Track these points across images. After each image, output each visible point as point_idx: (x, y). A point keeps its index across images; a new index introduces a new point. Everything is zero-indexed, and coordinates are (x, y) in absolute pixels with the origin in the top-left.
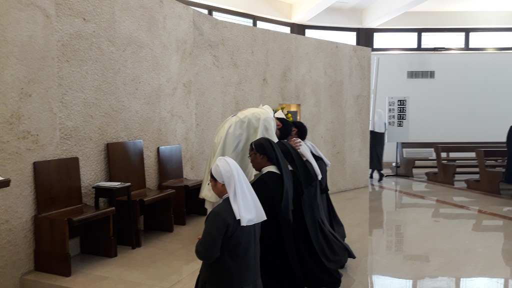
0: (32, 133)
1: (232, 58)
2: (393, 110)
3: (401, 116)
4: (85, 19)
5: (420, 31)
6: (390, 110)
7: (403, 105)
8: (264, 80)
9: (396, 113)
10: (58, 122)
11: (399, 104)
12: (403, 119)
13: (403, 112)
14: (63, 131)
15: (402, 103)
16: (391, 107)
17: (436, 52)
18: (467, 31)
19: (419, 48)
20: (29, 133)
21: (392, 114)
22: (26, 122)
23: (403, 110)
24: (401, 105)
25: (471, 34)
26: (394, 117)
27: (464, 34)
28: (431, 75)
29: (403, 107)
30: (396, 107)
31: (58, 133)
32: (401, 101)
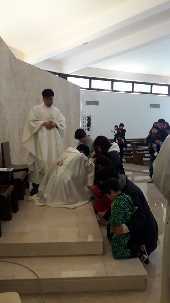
2: (85, 122)
3: (89, 126)
5: (91, 79)
6: (84, 122)
7: (90, 119)
9: (86, 124)
11: (88, 119)
12: (90, 127)
13: (90, 123)
15: (89, 118)
16: (84, 120)
17: (98, 91)
18: (113, 81)
19: (90, 88)
21: (84, 124)
23: (90, 122)
24: (89, 119)
25: (114, 83)
26: (85, 126)
27: (111, 82)
28: (97, 103)
29: (90, 121)
30: (86, 120)
32: (88, 117)
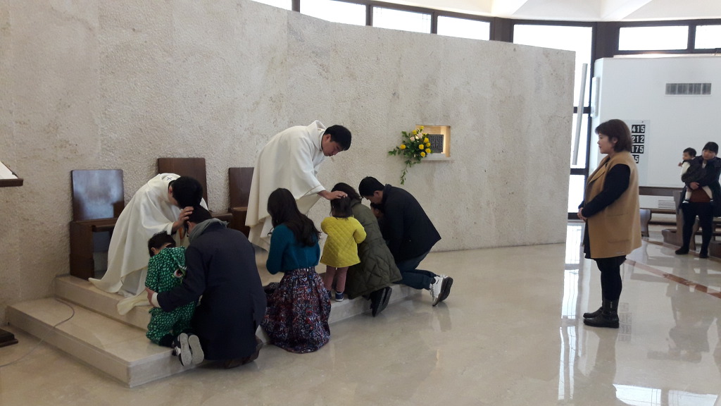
0: (70, 142)
1: (347, 68)
5: (692, 24)
7: (640, 132)
8: (394, 94)
10: (99, 134)
12: (639, 152)
13: (639, 142)
14: (105, 142)
15: (639, 129)
19: (691, 49)
20: (67, 142)
22: (63, 131)
23: (640, 139)
24: (636, 132)
28: (706, 89)
29: (640, 136)
31: (99, 144)
32: (636, 126)
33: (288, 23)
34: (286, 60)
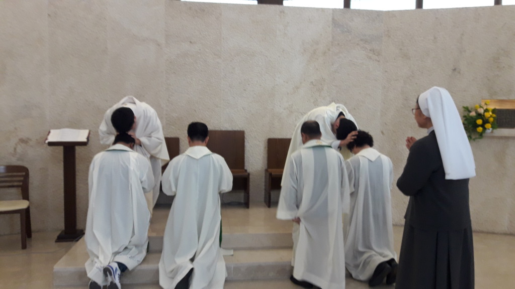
1: (401, 49)
4: (191, 42)
8: (455, 70)
33: (333, 19)
34: (329, 50)
